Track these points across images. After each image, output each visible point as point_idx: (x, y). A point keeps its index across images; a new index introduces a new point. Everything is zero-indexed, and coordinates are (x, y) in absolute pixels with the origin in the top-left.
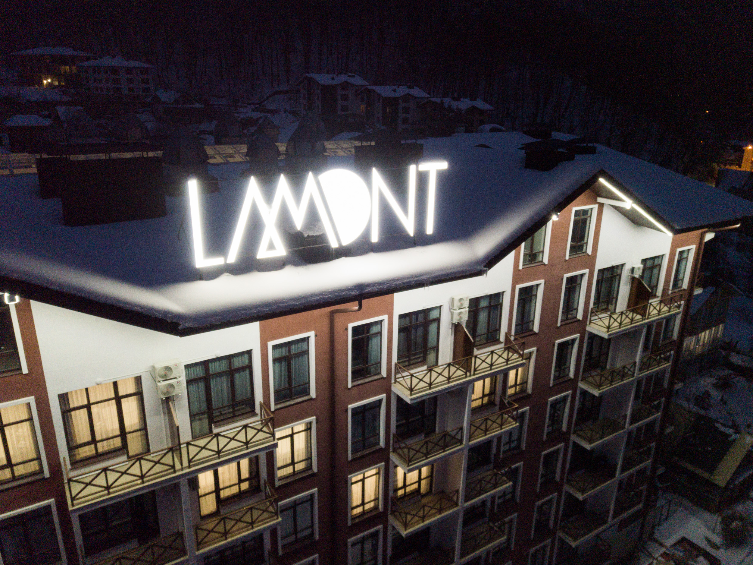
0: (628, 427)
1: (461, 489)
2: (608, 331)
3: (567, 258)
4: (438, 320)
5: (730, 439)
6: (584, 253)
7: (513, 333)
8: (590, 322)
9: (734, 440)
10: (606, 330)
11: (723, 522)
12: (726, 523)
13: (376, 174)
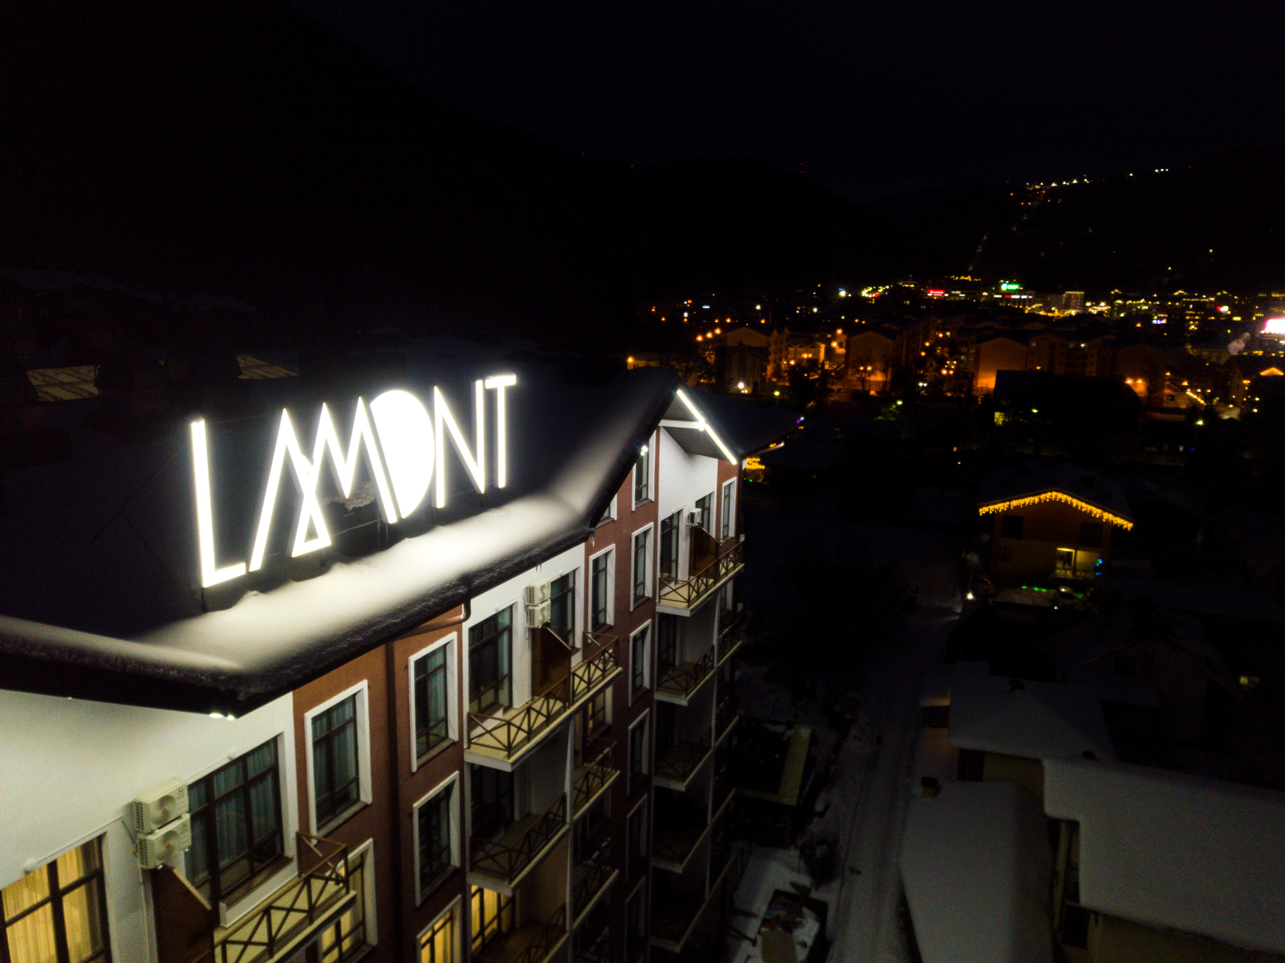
0: (714, 744)
1: (568, 900)
2: (689, 606)
3: (633, 509)
4: (510, 629)
5: (785, 738)
6: (645, 499)
7: (590, 629)
8: (660, 598)
9: (789, 738)
10: (686, 604)
11: (802, 855)
12: (807, 855)
13: (438, 393)
